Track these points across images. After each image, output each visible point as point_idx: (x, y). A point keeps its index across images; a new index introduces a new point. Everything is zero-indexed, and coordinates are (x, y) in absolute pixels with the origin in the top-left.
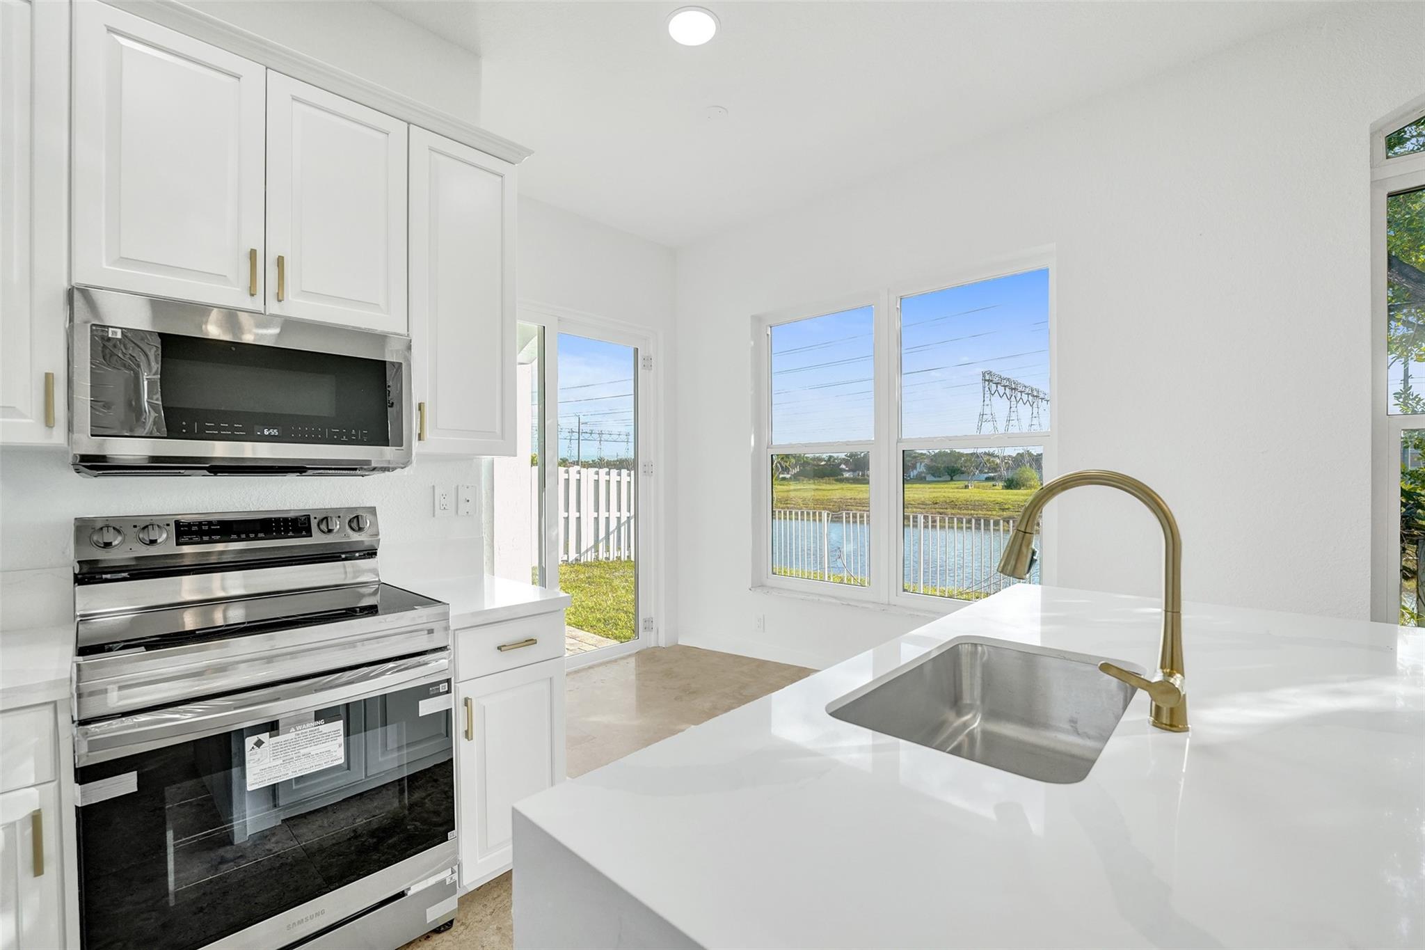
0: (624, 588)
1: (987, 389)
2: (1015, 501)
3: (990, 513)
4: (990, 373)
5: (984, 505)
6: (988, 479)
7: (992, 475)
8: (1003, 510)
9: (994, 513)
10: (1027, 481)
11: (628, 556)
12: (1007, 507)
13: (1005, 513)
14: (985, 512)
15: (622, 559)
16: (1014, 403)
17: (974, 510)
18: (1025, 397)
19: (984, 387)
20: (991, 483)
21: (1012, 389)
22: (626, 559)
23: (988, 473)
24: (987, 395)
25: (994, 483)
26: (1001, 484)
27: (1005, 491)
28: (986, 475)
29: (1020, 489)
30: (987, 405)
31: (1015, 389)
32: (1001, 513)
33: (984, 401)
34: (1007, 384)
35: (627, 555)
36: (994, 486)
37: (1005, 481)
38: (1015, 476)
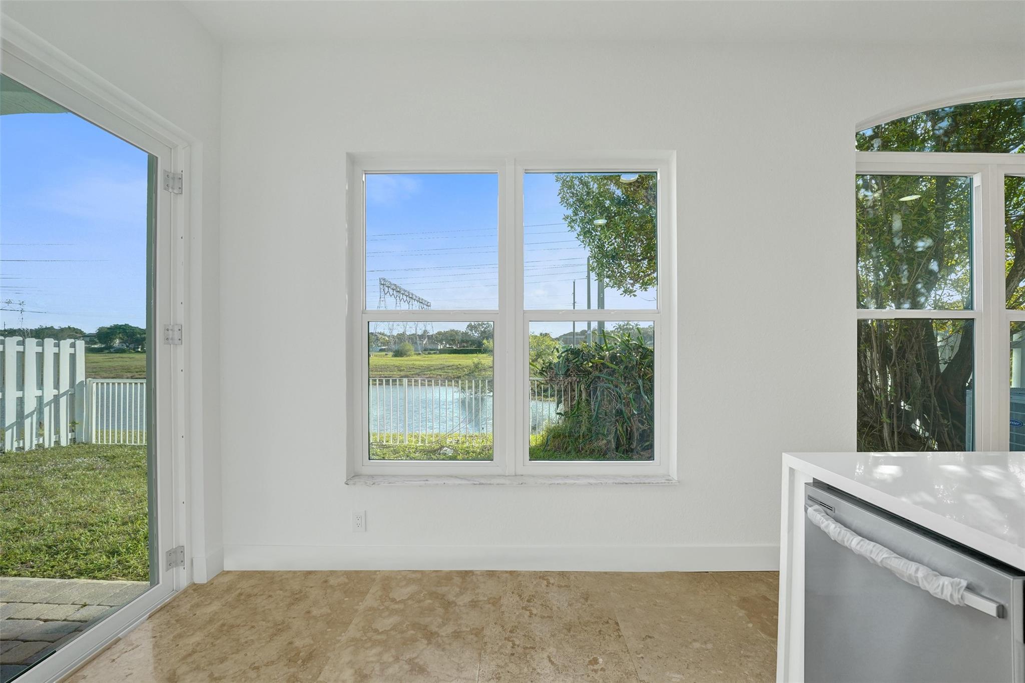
0: (65, 487)
1: (382, 290)
2: (407, 365)
3: (392, 373)
4: (384, 280)
5: (388, 368)
6: (381, 350)
7: (384, 347)
8: (401, 371)
9: (395, 373)
10: (407, 352)
11: (55, 442)
12: (402, 369)
13: (402, 373)
14: (389, 373)
15: (47, 445)
16: (398, 300)
17: (382, 372)
18: (405, 297)
19: (381, 289)
20: (384, 353)
21: (397, 291)
22: (52, 445)
23: (381, 346)
24: (383, 294)
25: (386, 353)
26: (391, 354)
27: (394, 358)
28: (380, 348)
29: (403, 357)
30: (383, 301)
31: (399, 292)
32: (399, 373)
33: (380, 298)
34: (395, 288)
35: (53, 439)
36: (386, 355)
37: (394, 352)
38: (400, 349)
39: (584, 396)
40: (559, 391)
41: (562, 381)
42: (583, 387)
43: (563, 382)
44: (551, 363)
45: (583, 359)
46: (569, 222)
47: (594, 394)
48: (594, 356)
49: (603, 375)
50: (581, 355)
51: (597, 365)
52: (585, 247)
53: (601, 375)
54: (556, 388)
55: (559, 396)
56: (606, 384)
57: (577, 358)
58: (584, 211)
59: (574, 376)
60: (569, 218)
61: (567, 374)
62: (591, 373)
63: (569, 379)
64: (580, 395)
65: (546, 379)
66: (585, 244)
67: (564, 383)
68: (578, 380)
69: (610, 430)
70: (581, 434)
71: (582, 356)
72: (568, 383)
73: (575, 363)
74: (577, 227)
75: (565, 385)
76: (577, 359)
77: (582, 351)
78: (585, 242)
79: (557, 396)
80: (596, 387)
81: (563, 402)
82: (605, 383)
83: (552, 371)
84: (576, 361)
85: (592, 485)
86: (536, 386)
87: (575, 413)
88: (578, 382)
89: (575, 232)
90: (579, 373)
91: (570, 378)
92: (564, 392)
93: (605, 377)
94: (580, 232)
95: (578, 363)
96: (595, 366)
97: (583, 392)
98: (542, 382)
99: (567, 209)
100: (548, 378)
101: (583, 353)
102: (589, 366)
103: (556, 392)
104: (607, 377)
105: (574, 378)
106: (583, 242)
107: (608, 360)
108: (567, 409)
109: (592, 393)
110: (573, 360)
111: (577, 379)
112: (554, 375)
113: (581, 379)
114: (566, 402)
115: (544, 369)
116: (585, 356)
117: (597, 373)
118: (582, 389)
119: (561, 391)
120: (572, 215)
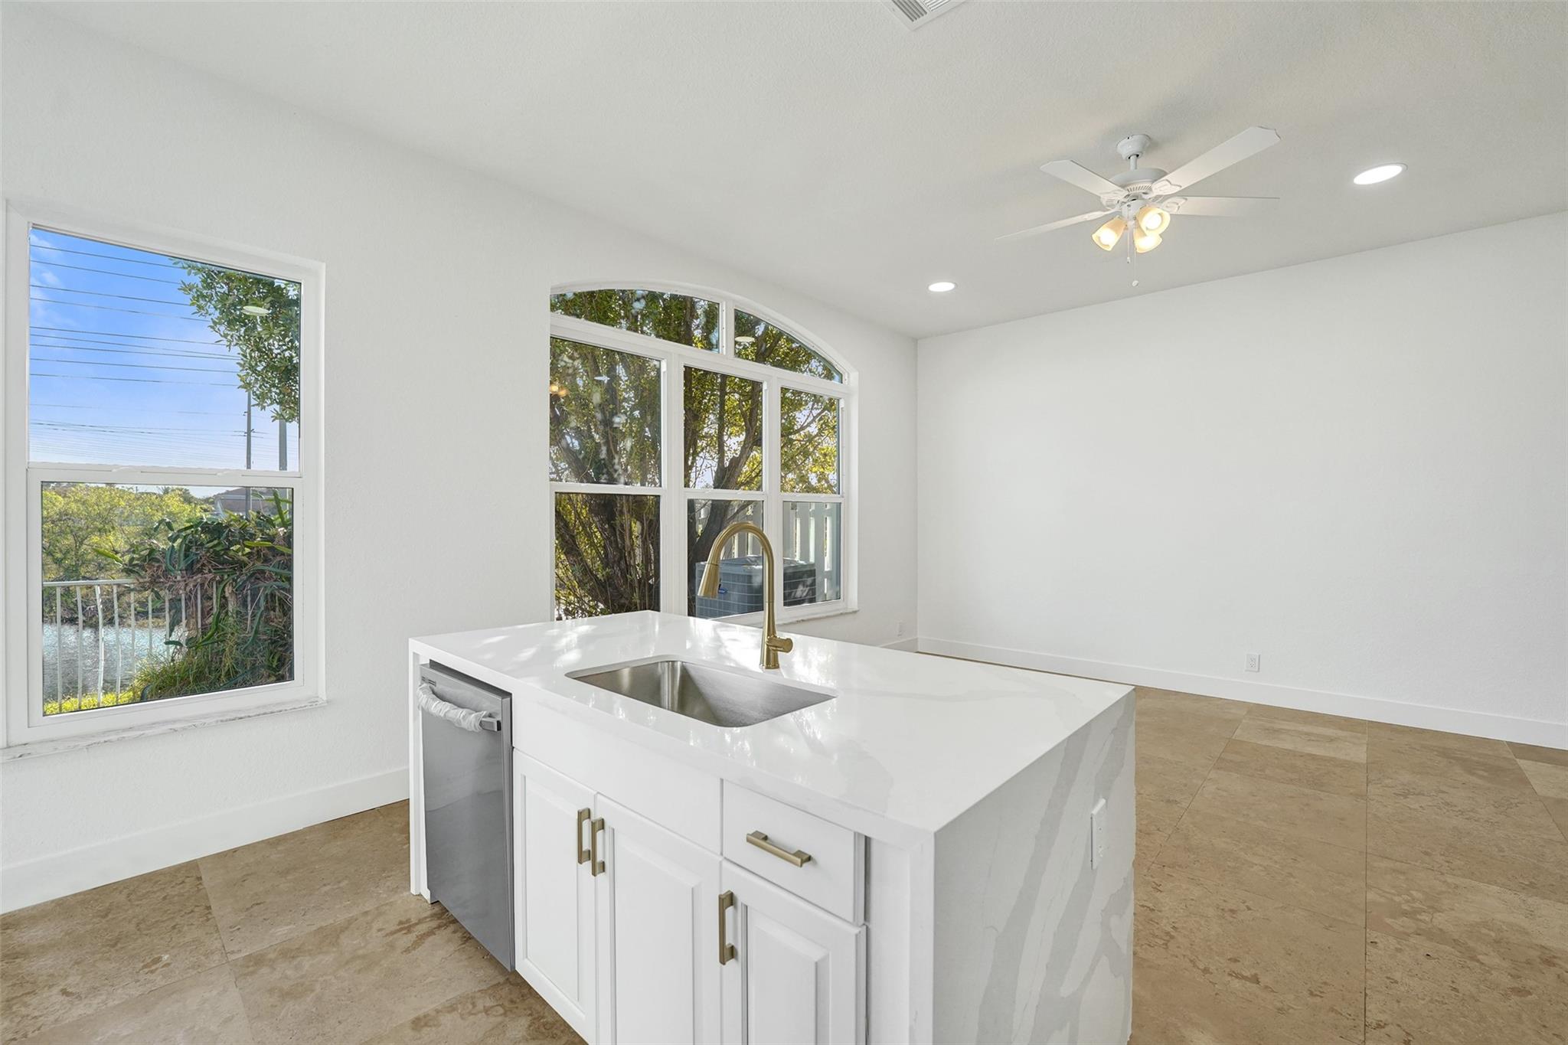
39: (231, 606)
40: (175, 603)
41: (179, 582)
42: (228, 590)
43: (182, 584)
44: (152, 551)
45: (228, 540)
46: (193, 297)
47: (253, 601)
48: (253, 536)
49: (271, 568)
50: (225, 535)
51: (258, 552)
52: (229, 346)
53: (266, 568)
54: (166, 595)
55: (174, 611)
56: (276, 583)
57: (215, 539)
58: (226, 284)
59: (210, 572)
60: (194, 290)
61: (191, 570)
62: (246, 565)
63: (198, 578)
64: (223, 606)
65: (141, 580)
66: (230, 341)
67: (186, 585)
68: (218, 578)
69: (285, 659)
70: (223, 673)
71: (228, 536)
72: (195, 586)
73: (211, 548)
74: (212, 310)
75: (188, 589)
76: (216, 542)
77: (226, 527)
78: (229, 337)
79: (170, 611)
80: (259, 588)
81: (184, 622)
82: (275, 581)
83: (157, 565)
84: (215, 546)
85: (176, 731)
86: (115, 596)
87: (212, 635)
88: (219, 583)
89: (209, 318)
90: (221, 567)
91: (200, 575)
92: (186, 603)
93: (274, 570)
94: (218, 318)
95: (218, 549)
96: (256, 554)
97: (229, 599)
98: (132, 586)
99: (189, 274)
100: (148, 579)
101: (230, 530)
102: (245, 553)
103: (167, 604)
104: (278, 571)
105: (210, 576)
106: (225, 336)
107: (282, 542)
108: (194, 633)
109: (249, 599)
110: (208, 543)
111: (215, 577)
112: (160, 573)
113: (226, 577)
114: (192, 621)
115: (135, 562)
116: (232, 536)
117: (259, 565)
118: (227, 595)
119: (180, 600)
120: (200, 286)
